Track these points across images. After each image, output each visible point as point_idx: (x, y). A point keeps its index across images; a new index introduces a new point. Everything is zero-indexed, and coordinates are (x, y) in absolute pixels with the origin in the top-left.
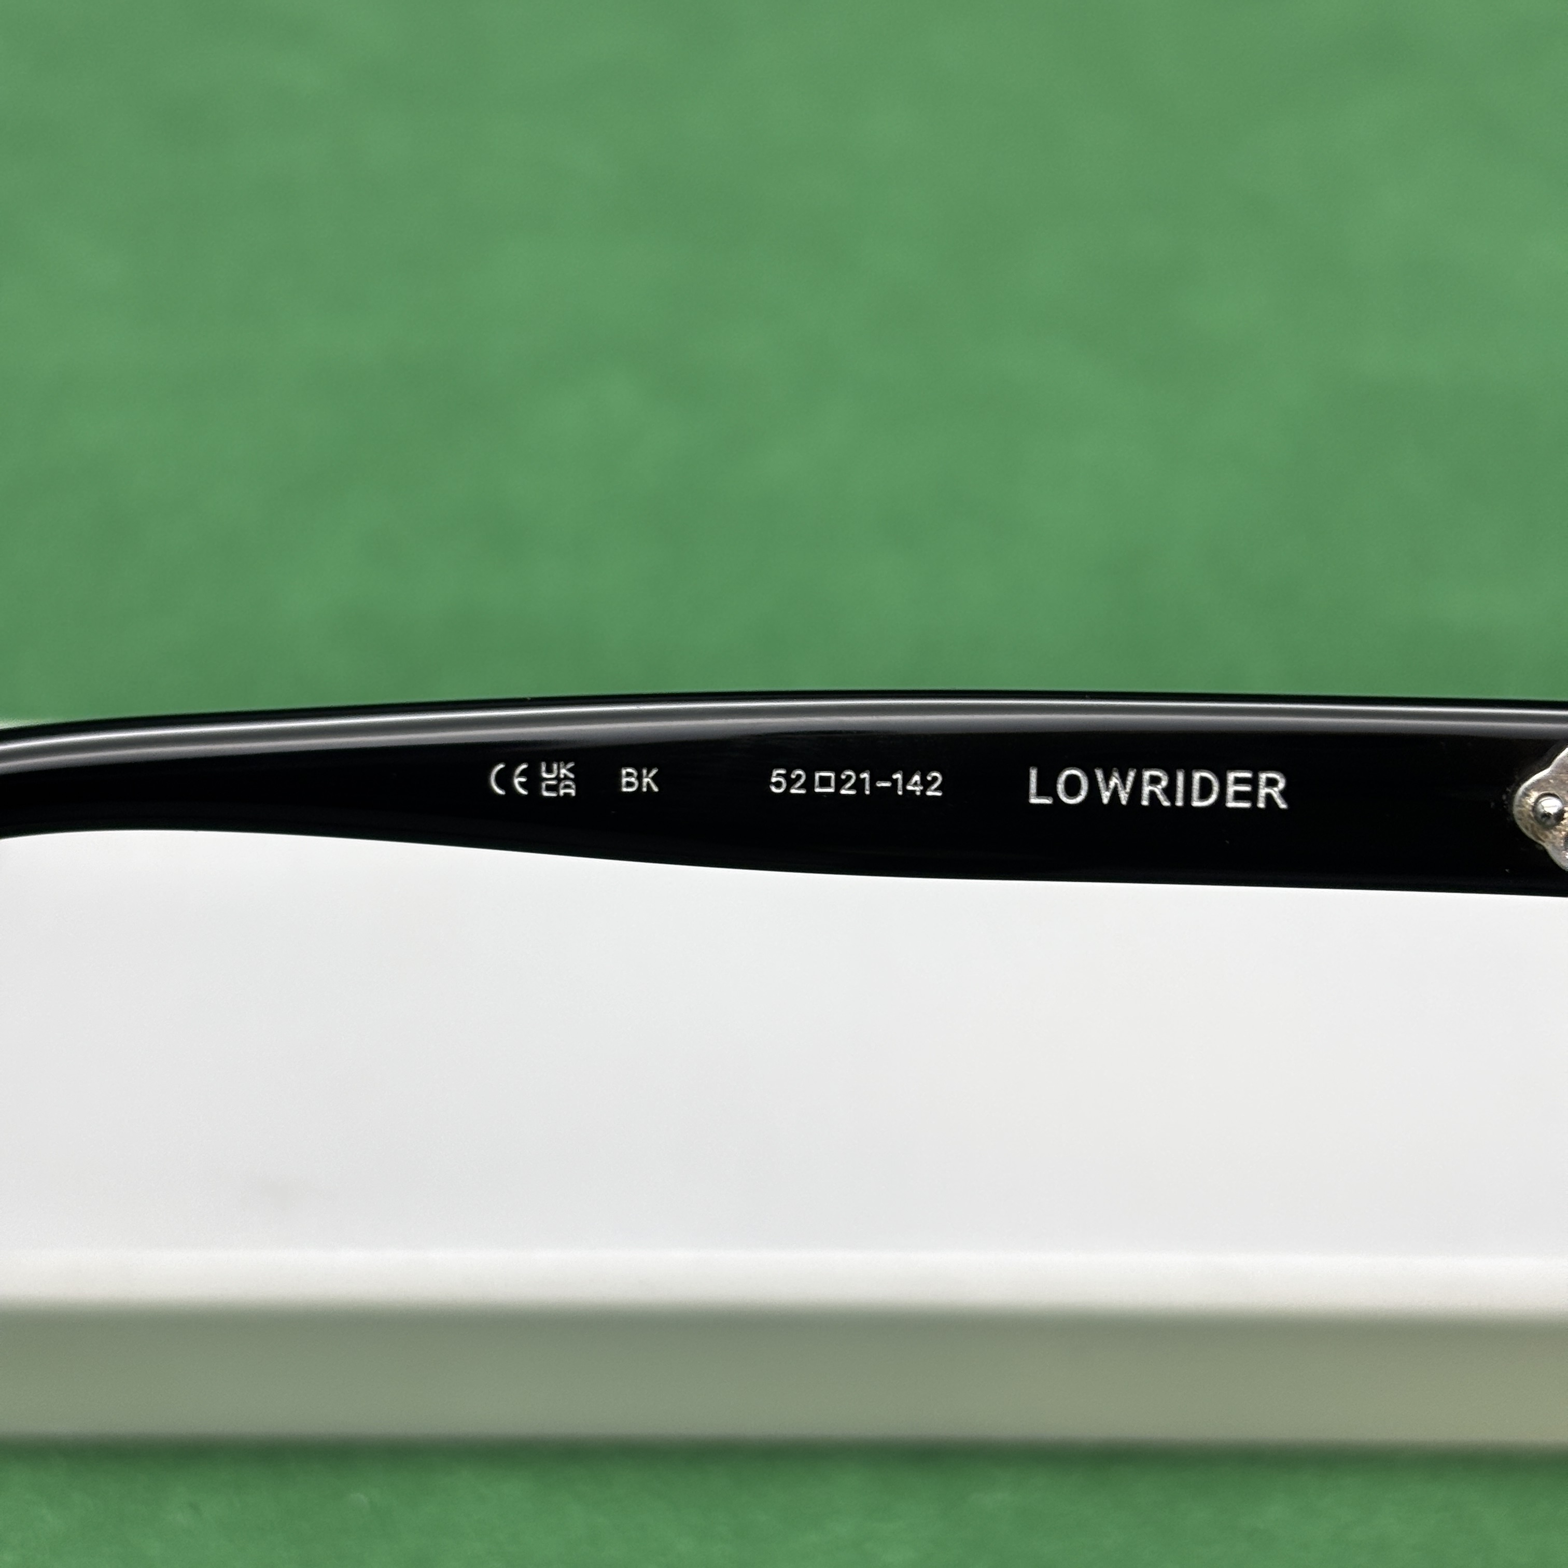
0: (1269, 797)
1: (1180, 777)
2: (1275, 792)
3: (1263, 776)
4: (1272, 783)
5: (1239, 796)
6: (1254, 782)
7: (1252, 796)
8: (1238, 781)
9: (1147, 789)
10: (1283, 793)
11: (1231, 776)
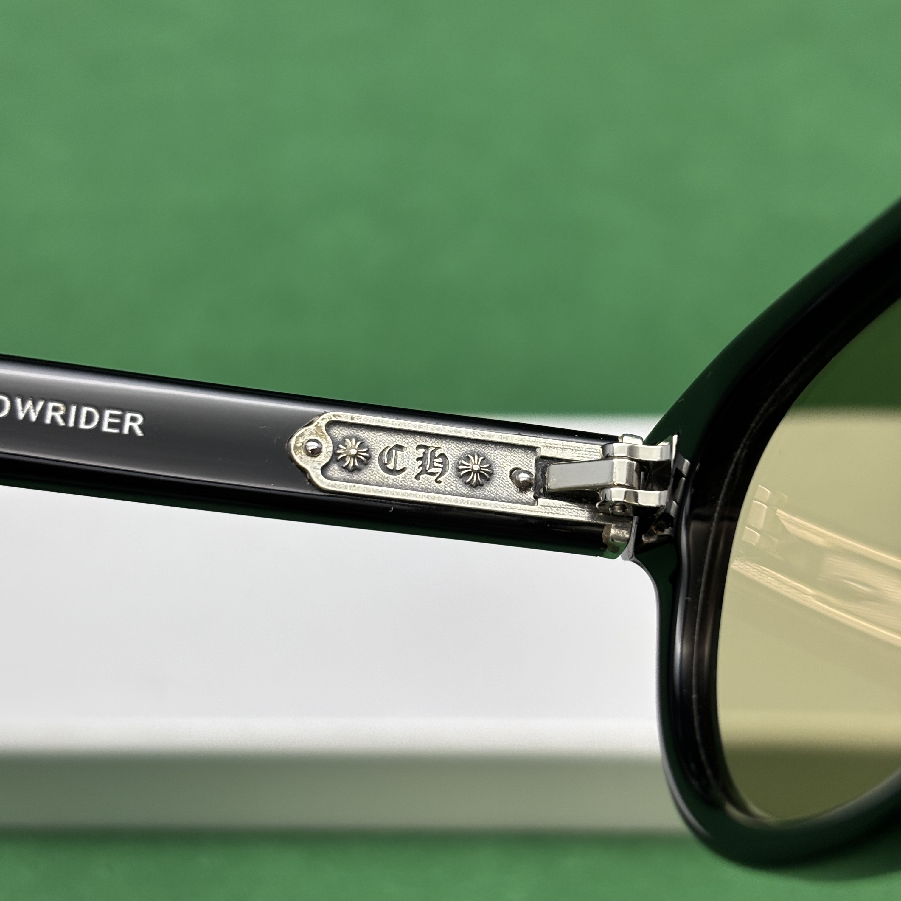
0: (131, 428)
1: (74, 409)
2: (136, 426)
3: (128, 416)
4: (133, 419)
5: (111, 425)
6: (122, 418)
7: (120, 426)
8: (111, 416)
9: (49, 414)
10: (140, 427)
11: (108, 413)
